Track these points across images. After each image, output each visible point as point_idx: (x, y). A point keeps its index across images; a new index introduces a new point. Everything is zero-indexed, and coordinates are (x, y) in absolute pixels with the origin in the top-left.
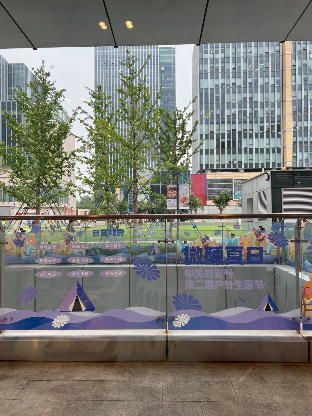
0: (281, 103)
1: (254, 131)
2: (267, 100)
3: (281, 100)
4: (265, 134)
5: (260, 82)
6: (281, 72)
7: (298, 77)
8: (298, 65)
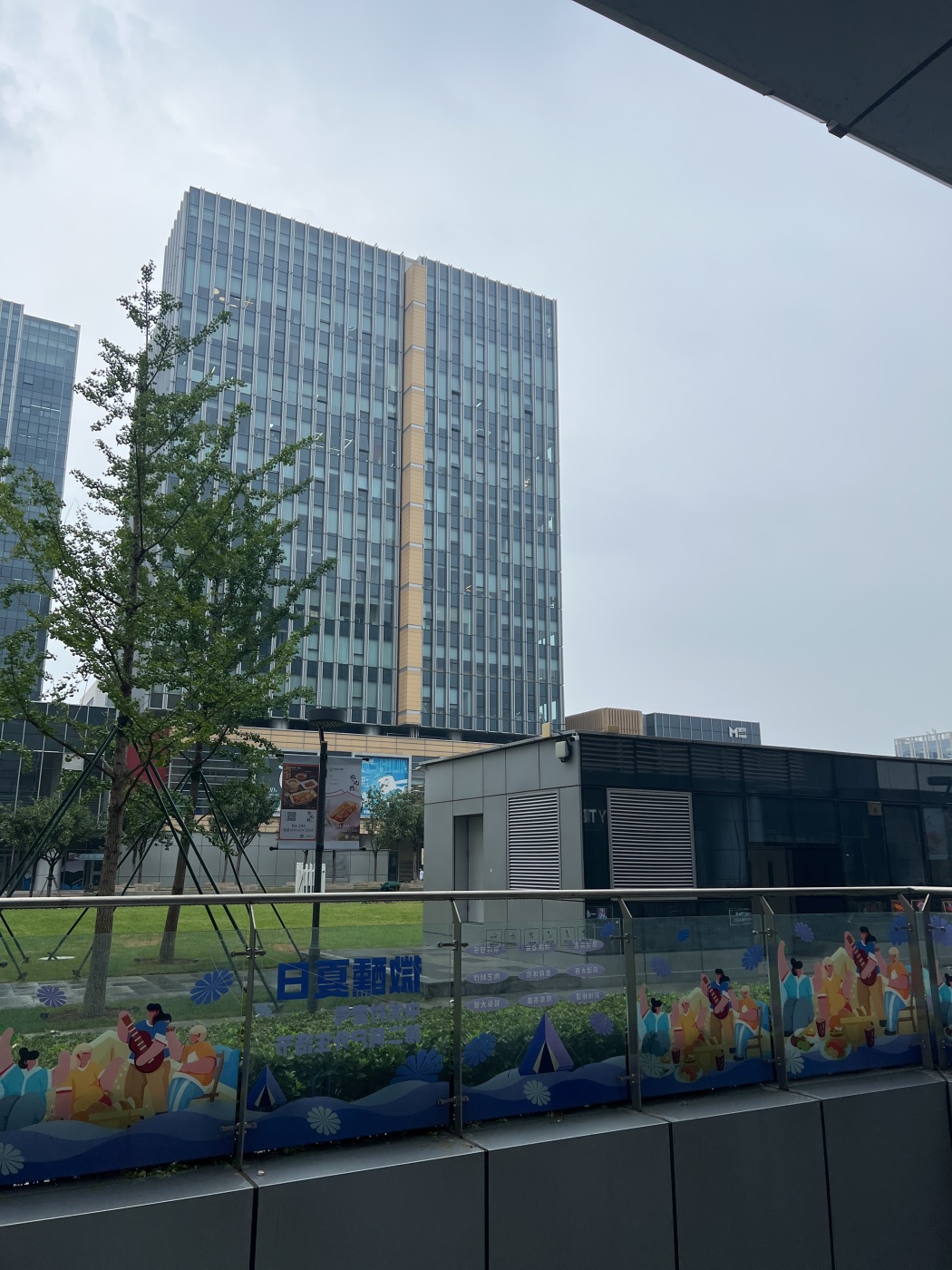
0: (397, 550)
1: (322, 614)
2: (362, 536)
3: (397, 544)
4: (352, 626)
5: (346, 484)
6: (398, 471)
7: (439, 494)
8: (439, 463)
